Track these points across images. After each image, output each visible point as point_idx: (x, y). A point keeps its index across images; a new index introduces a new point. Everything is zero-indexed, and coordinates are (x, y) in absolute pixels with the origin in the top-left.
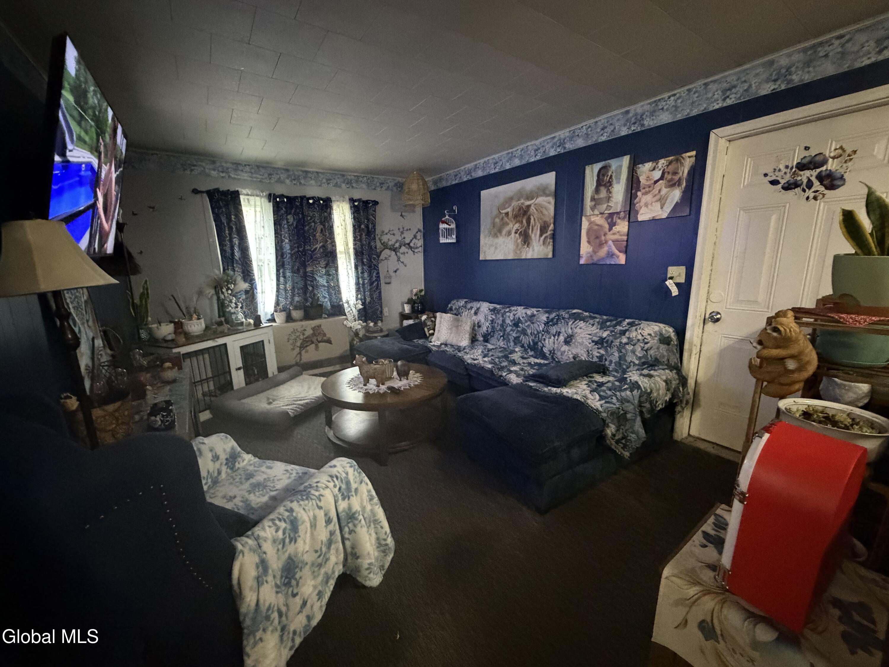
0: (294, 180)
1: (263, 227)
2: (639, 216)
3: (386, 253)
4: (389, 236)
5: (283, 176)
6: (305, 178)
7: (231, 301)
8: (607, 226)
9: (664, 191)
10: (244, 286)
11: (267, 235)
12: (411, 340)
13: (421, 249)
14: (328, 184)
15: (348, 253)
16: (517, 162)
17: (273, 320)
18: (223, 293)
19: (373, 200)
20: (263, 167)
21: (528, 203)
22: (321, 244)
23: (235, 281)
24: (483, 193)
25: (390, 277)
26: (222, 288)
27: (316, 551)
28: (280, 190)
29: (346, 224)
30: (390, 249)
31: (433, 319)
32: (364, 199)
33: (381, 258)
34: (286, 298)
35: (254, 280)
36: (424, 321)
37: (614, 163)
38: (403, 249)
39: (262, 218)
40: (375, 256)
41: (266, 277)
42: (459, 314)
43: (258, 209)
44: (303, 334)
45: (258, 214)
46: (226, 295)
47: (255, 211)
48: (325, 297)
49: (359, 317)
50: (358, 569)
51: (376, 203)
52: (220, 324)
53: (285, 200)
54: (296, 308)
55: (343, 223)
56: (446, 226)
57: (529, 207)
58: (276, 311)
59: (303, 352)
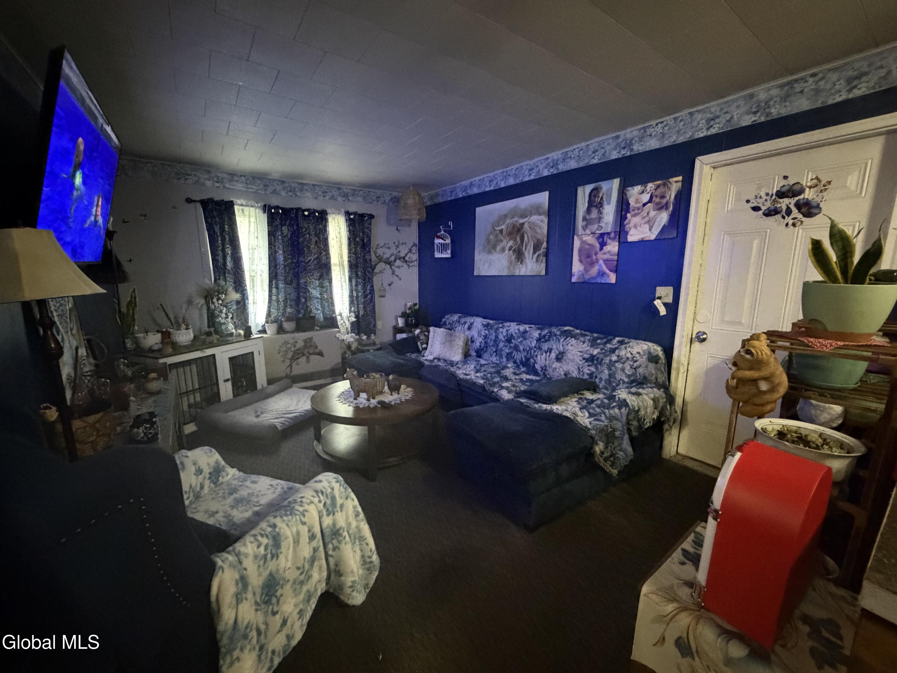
0: (290, 191)
1: (257, 237)
2: (628, 237)
3: (381, 266)
4: (384, 250)
5: (278, 188)
6: (301, 190)
7: (221, 312)
8: (598, 246)
9: (653, 213)
10: (235, 296)
11: (261, 246)
12: (404, 354)
13: (416, 263)
14: (324, 196)
15: (343, 265)
16: (511, 181)
17: (264, 331)
18: (213, 303)
19: (369, 213)
20: (259, 179)
21: (521, 221)
22: (315, 256)
23: (226, 291)
24: (478, 210)
25: (385, 290)
26: (212, 298)
27: (298, 568)
28: (275, 201)
29: (341, 237)
30: (385, 262)
31: (426, 333)
32: (360, 212)
33: (376, 271)
34: (278, 309)
35: (246, 290)
36: (418, 335)
37: (605, 185)
38: (398, 262)
39: (256, 229)
40: (369, 269)
41: (258, 288)
42: (453, 328)
43: (253, 220)
44: (295, 346)
45: (252, 224)
46: (217, 305)
47: (249, 222)
48: (318, 309)
49: (351, 330)
50: (341, 587)
51: (371, 217)
52: (209, 334)
53: (280, 211)
54: (289, 319)
55: (338, 236)
56: (441, 241)
57: (523, 224)
58: (267, 322)
59: (294, 365)
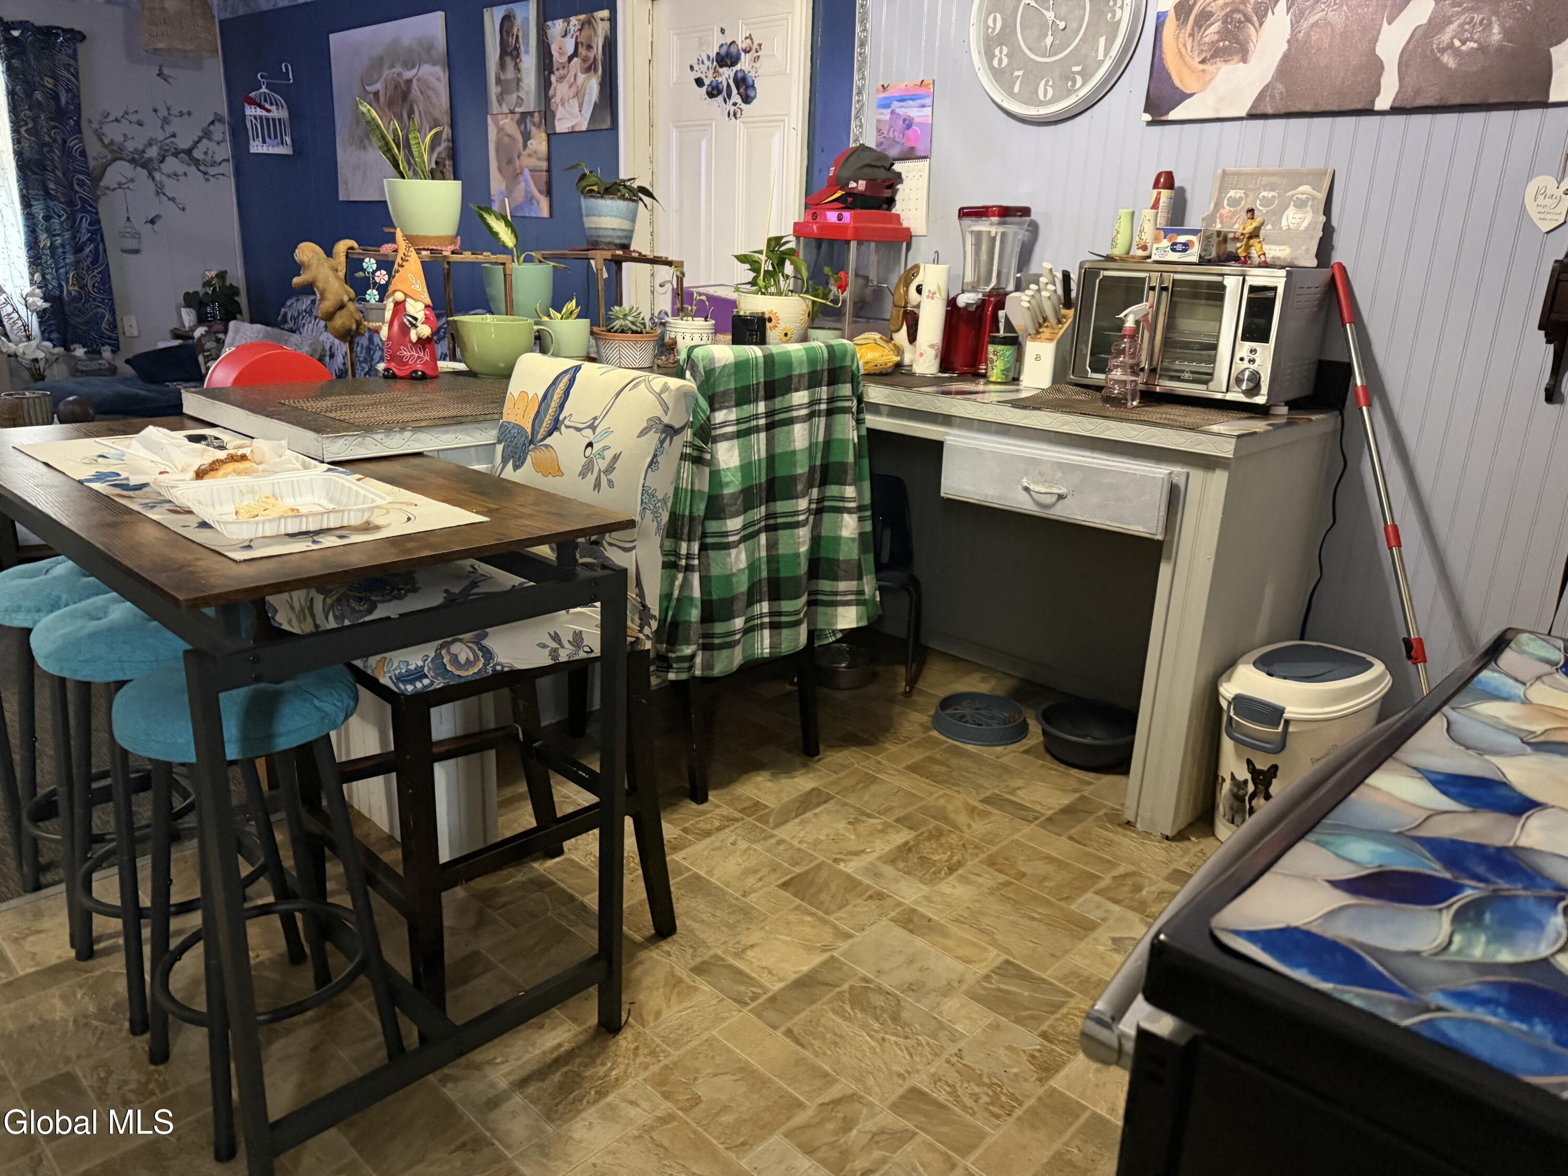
2: (556, 123)
3: (118, 172)
4: (124, 127)
8: (520, 138)
9: (581, 78)
13: (229, 168)
19: (67, 26)
21: (407, 75)
24: (335, 39)
30: (132, 161)
38: (172, 164)
40: (83, 177)
51: (76, 36)
56: (259, 112)
57: (410, 82)
